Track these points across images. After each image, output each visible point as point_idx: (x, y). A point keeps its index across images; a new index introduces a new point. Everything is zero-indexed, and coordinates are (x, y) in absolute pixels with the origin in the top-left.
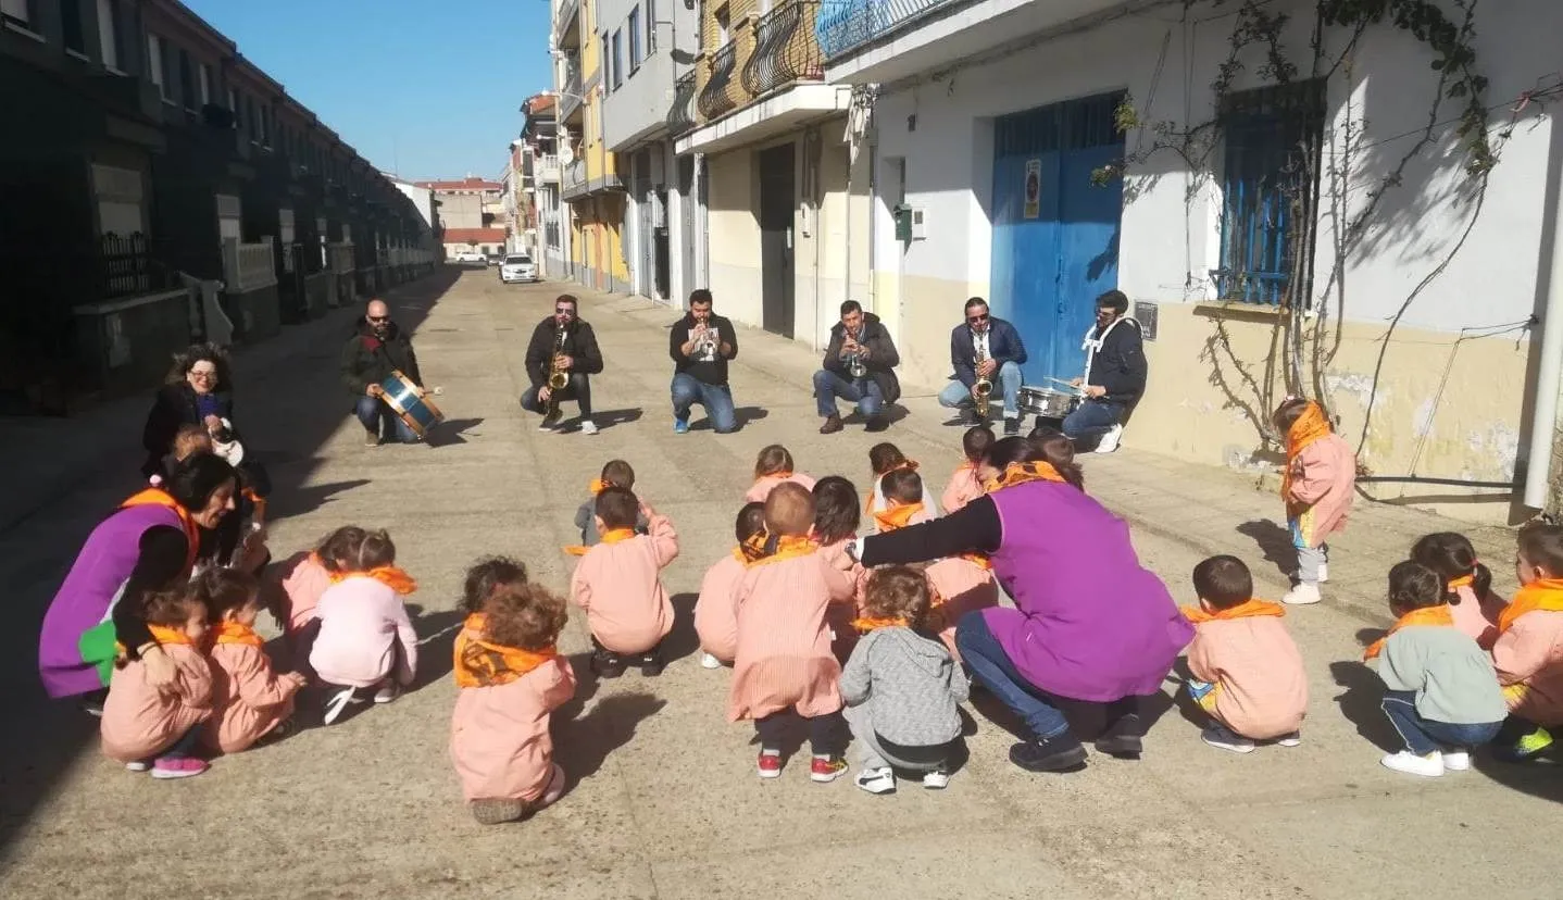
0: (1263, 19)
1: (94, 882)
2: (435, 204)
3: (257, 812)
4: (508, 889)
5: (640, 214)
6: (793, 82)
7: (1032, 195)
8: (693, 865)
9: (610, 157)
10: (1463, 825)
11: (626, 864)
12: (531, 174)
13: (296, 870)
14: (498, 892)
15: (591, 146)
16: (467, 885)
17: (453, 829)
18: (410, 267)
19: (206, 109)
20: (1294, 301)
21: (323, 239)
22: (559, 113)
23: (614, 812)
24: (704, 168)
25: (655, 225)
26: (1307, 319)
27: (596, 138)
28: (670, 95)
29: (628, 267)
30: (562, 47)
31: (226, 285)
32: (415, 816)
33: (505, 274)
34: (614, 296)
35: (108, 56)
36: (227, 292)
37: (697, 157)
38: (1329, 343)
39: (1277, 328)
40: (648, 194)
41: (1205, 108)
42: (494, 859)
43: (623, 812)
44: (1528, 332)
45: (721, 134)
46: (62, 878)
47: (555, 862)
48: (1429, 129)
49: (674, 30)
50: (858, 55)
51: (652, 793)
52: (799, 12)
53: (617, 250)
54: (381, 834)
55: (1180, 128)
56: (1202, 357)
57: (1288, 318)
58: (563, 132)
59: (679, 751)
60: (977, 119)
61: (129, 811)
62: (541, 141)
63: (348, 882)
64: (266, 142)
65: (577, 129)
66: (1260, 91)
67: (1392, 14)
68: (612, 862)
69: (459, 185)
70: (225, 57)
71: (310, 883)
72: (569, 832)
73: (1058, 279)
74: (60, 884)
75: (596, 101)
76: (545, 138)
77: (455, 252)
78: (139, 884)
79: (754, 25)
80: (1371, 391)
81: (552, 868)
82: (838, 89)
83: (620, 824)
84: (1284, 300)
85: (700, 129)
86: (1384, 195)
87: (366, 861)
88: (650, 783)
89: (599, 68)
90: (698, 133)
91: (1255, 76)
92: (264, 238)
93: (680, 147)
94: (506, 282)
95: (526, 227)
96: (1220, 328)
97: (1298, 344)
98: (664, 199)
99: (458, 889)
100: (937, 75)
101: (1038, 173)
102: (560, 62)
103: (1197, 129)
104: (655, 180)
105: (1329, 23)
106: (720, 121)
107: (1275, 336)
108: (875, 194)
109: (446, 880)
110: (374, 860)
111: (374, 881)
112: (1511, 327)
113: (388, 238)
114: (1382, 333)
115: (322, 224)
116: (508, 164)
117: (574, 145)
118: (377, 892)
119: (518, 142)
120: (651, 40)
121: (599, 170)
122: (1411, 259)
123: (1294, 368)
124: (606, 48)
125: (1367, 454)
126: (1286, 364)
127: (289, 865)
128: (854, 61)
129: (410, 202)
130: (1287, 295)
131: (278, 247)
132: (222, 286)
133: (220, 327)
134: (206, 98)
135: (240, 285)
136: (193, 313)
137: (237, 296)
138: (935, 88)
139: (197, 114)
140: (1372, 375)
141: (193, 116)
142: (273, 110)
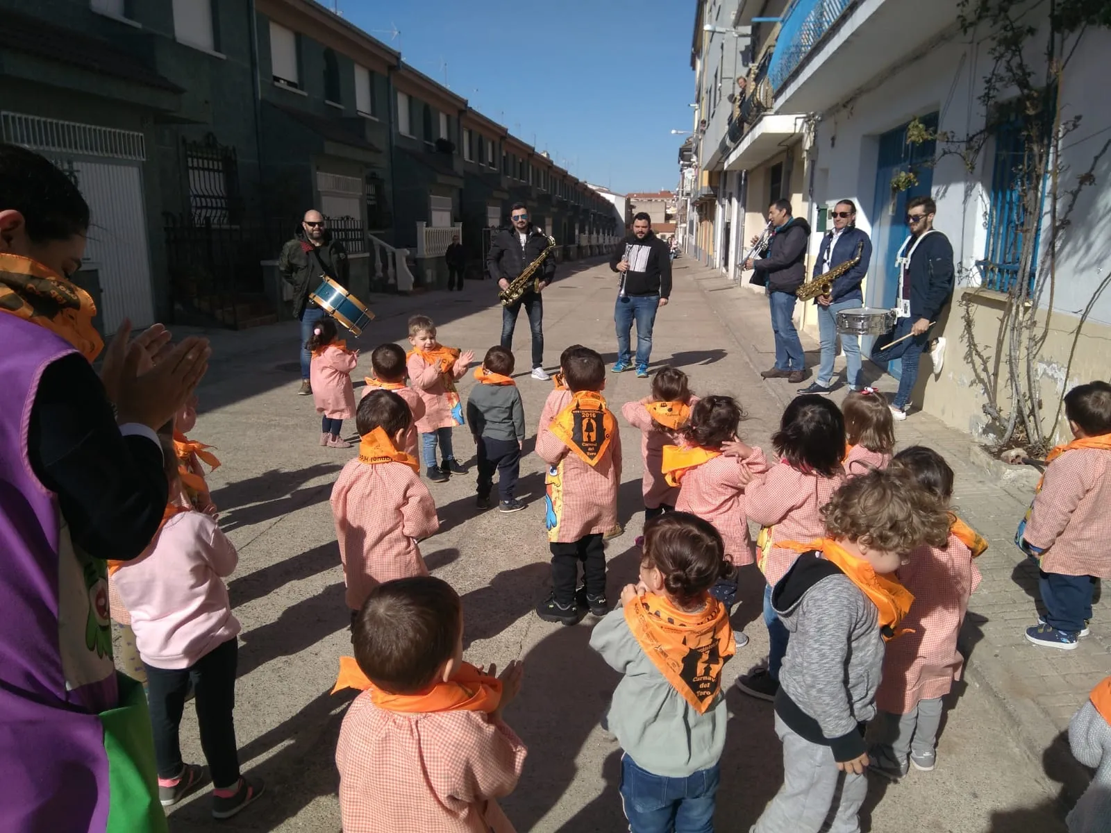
0: (1014, 34)
5: (721, 212)
6: (764, 113)
7: (893, 197)
9: (707, 172)
15: (700, 167)
19: (443, 142)
24: (746, 180)
25: (726, 220)
26: (1026, 308)
27: (703, 160)
28: (727, 127)
29: (714, 249)
31: (414, 252)
35: (362, 106)
37: (742, 173)
38: (1040, 331)
39: (1004, 315)
40: (724, 199)
41: (979, 119)
55: (963, 136)
56: (962, 336)
57: (1012, 305)
60: (864, 137)
64: (492, 165)
69: (656, 195)
70: (460, 110)
79: (754, 74)
80: (1065, 379)
82: (797, 118)
85: (732, 152)
86: (1080, 193)
90: (731, 155)
92: (457, 224)
93: (725, 165)
98: (730, 203)
100: (846, 104)
104: (727, 191)
107: (1002, 321)
108: (813, 201)
114: (1075, 325)
120: (719, 90)
121: (701, 183)
122: (1083, 270)
125: (1057, 439)
129: (610, 204)
132: (408, 252)
133: (406, 279)
134: (443, 135)
135: (425, 253)
136: (391, 269)
137: (423, 259)
138: (844, 113)
139: (433, 144)
140: (1066, 366)
141: (431, 146)
142: (500, 144)
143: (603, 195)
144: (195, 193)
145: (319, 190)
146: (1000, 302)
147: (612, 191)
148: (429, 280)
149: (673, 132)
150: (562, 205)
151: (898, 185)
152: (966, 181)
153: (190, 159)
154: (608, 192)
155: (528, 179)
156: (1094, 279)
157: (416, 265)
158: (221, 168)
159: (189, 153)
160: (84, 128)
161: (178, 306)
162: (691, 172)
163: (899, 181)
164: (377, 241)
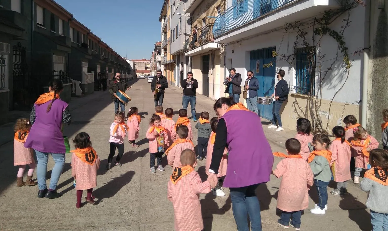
0: (302, 33)
1: (10, 224)
2: (135, 64)
3: (53, 208)
4: (105, 229)
5: (178, 68)
6: (208, 42)
7: (258, 68)
8: (150, 225)
9: (172, 56)
10: (333, 221)
11: (135, 224)
12: (156, 59)
13: (58, 222)
14: (103, 230)
15: (168, 53)
16: (96, 228)
17: (97, 214)
18: (127, 78)
19: (82, 44)
20: (311, 94)
21: (107, 72)
22: (162, 46)
23: (135, 211)
24: (191, 59)
25: (181, 71)
26: (314, 98)
27: (169, 52)
28: (184, 43)
29: (175, 80)
30: (163, 32)
31: (82, 82)
32: (89, 210)
33: (148, 80)
34: (172, 86)
35: (61, 32)
36: (82, 84)
37: (190, 57)
38: (319, 104)
39: (308, 100)
40: (179, 64)
41: (292, 52)
42: (104, 221)
43: (137, 211)
44: (359, 104)
45: (194, 52)
46: (3, 222)
47: (118, 223)
48: (336, 58)
49: (185, 30)
50: (221, 37)
51: (146, 206)
52: (210, 27)
53: (173, 76)
54: (80, 214)
55: (286, 56)
56: (292, 106)
57: (310, 98)
58: (163, 50)
59: (155, 196)
60: (246, 51)
61: (24, 207)
62: (158, 52)
63: (69, 226)
64: (96, 51)
65: (165, 49)
66: (303, 48)
67: (328, 33)
68: (131, 224)
69: (141, 60)
70: (88, 33)
71: (60, 226)
72: (123, 216)
73: (263, 87)
74: (3, 224)
75: (169, 44)
76: (159, 51)
77: (138, 75)
78: (20, 225)
79: (201, 30)
80: (328, 115)
81: (117, 224)
82: (218, 44)
83: (136, 214)
84: (309, 94)
85: (190, 51)
86: (328, 72)
87: (74, 221)
88: (146, 204)
89: (170, 37)
90: (189, 52)
91: (301, 45)
92: (92, 72)
93: (186, 54)
94: (149, 82)
95: (154, 70)
96: (296, 99)
97: (312, 104)
98: (183, 66)
99: (93, 229)
100: (238, 42)
101: (259, 63)
102: (163, 35)
103: (290, 56)
104: (181, 61)
105: (316, 34)
106: (194, 49)
107: (308, 102)
108: (225, 68)
109: (92, 226)
110: (76, 221)
111: (74, 226)
112: (356, 102)
113: (123, 72)
114: (329, 102)
115: (107, 69)
116: (151, 56)
117: (165, 53)
118: (74, 229)
119: (153, 52)
120: (180, 31)
121: (169, 58)
122: (330, 89)
123: (312, 109)
124: (172, 33)
125: (328, 130)
126: (310, 108)
127: (57, 221)
128: (220, 38)
129: (129, 64)
130: (310, 93)
131: (96, 73)
134: (82, 41)
135: (85, 82)
136: (74, 89)
137: (84, 85)
138: (237, 44)
140: (328, 112)
141: (79, 45)
142: (98, 44)
144: (14, 63)
145: (53, 61)
146: (305, 97)
152: (288, 66)
153: (13, 52)
154: (128, 59)
156: (333, 92)
157: (82, 87)
158: (20, 54)
159: (13, 49)
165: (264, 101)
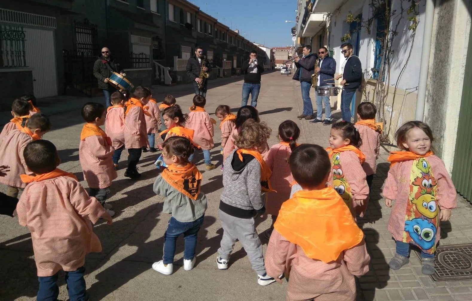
2: (274, 53)
9: (299, 39)
19: (188, 25)
26: (383, 85)
31: (173, 69)
35: (153, 9)
48: (402, 13)
58: (296, 33)
64: (210, 34)
69: (285, 49)
70: (196, 11)
80: (392, 111)
82: (324, 15)
90: (304, 30)
93: (303, 35)
106: (305, 26)
125: (390, 135)
128: (315, 5)
129: (264, 52)
132: (170, 69)
133: (168, 79)
134: (189, 21)
135: (177, 69)
136: (162, 76)
137: (176, 72)
138: (338, 13)
139: (184, 25)
140: (392, 106)
141: (183, 26)
142: (214, 26)
143: (260, 47)
144: (79, 42)
145: (132, 42)
146: (374, 83)
147: (265, 46)
148: (179, 80)
149: (286, 21)
150: (241, 51)
151: (343, 39)
153: (77, 29)
154: (264, 47)
155: (227, 41)
157: (173, 74)
158: (90, 33)
159: (77, 26)
160: (26, 14)
161: (68, 88)
162: (295, 38)
163: (344, 38)
164: (157, 64)
165: (326, 92)
